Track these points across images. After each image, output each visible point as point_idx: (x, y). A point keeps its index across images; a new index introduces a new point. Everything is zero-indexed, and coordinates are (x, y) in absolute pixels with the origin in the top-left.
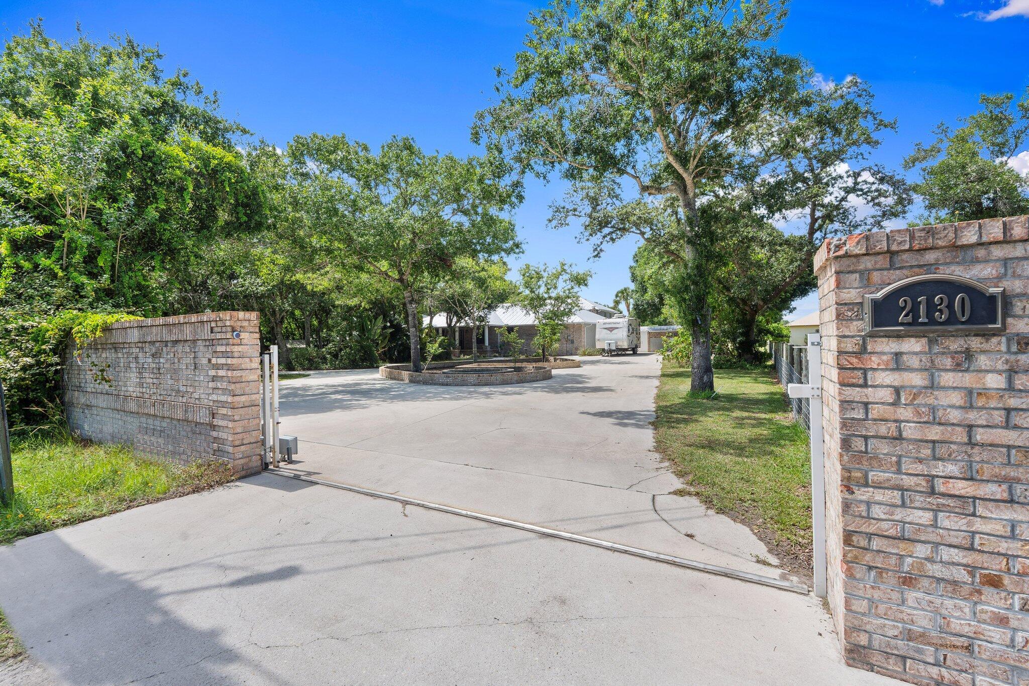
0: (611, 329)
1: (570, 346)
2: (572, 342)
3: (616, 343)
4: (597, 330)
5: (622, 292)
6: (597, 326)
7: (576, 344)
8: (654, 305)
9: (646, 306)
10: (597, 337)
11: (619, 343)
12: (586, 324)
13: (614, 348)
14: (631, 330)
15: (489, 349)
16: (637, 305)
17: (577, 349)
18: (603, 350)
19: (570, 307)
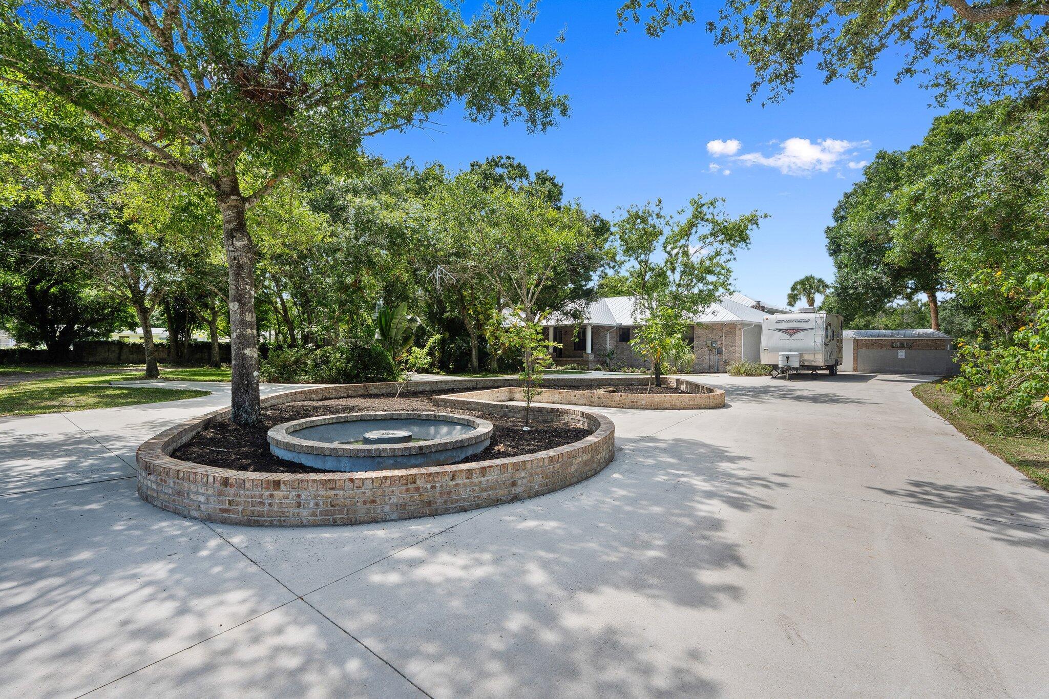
0: (791, 332)
1: (715, 358)
2: (720, 352)
3: (801, 355)
4: (764, 332)
5: (802, 283)
6: (764, 327)
7: (725, 355)
8: (881, 288)
9: (861, 290)
10: (763, 344)
11: (806, 357)
12: (744, 324)
13: (796, 365)
14: (830, 333)
15: (591, 358)
16: (845, 288)
17: (727, 363)
18: (775, 367)
19: (711, 287)
